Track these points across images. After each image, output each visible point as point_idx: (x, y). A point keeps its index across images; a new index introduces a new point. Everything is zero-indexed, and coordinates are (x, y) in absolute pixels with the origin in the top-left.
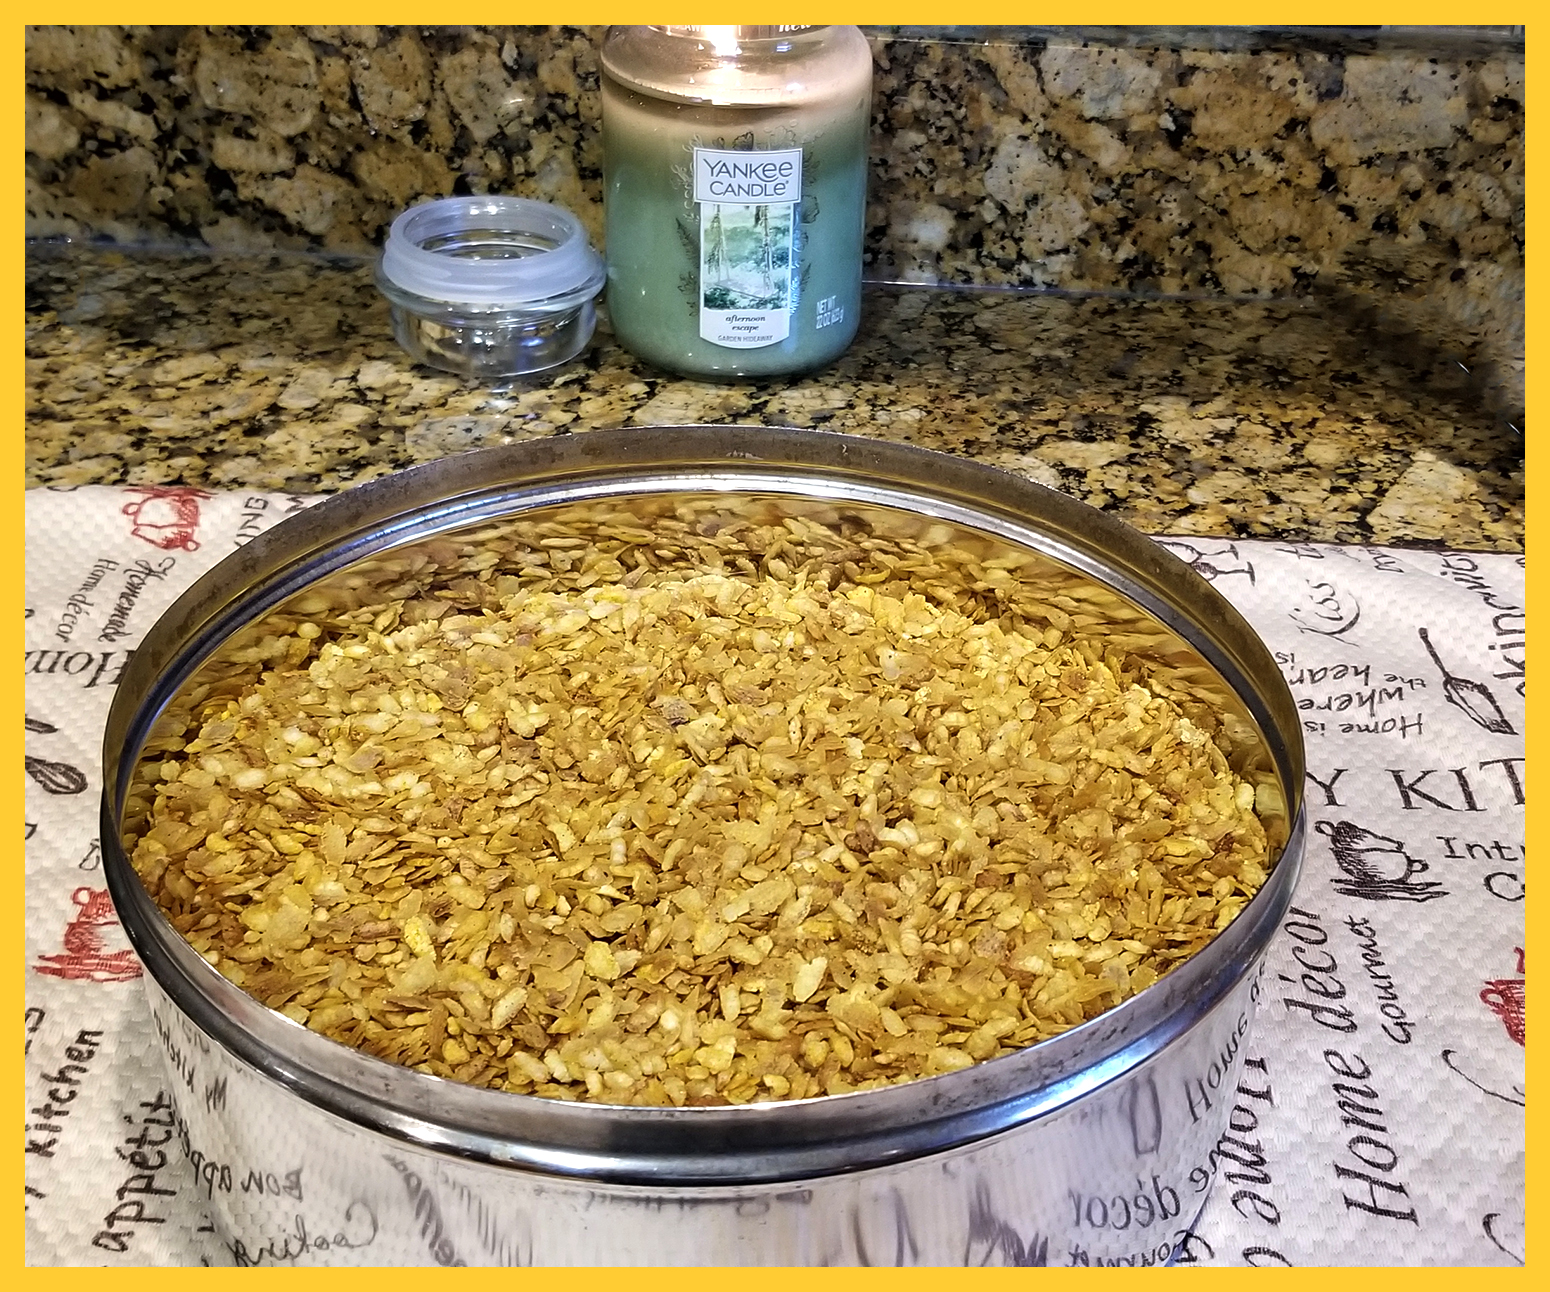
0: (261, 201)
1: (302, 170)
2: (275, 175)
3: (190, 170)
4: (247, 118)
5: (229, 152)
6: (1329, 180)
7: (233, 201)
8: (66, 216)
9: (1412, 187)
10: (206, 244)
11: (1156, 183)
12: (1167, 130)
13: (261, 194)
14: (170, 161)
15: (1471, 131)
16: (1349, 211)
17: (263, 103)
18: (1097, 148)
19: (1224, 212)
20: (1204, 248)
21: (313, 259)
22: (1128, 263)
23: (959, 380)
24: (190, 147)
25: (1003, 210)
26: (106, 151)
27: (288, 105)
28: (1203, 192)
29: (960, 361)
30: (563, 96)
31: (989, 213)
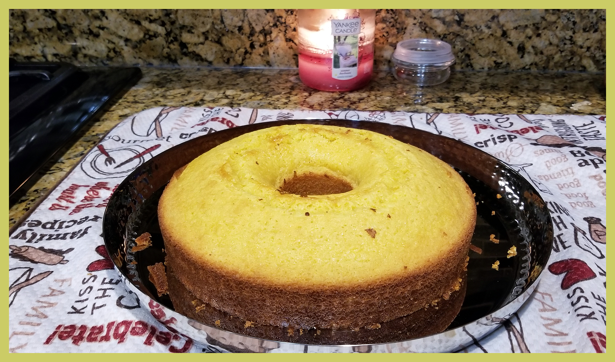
0: (195, 52)
1: (207, 42)
2: (199, 44)
3: (175, 43)
4: (191, 27)
5: (186, 37)
6: (505, 34)
7: (187, 52)
8: (140, 58)
9: (529, 35)
10: (179, 65)
11: (454, 37)
12: (457, 20)
13: (195, 50)
14: (169, 41)
15: (546, 17)
16: (511, 43)
17: (196, 22)
18: (436, 27)
19: (474, 45)
20: (468, 56)
21: (209, 68)
24: (175, 36)
26: (152, 38)
27: (203, 23)
30: (281, 17)
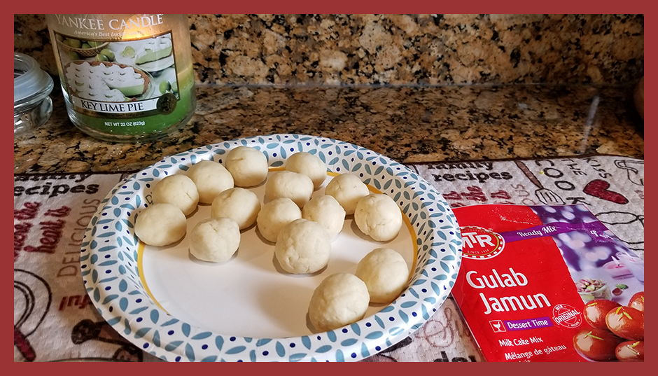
6: (496, 36)
9: (526, 38)
11: (429, 40)
12: (434, 17)
16: (502, 48)
18: (405, 26)
19: (455, 51)
20: (447, 65)
22: (417, 73)
23: (362, 128)
25: (367, 52)
28: (447, 43)
29: (359, 118)
31: (361, 54)
